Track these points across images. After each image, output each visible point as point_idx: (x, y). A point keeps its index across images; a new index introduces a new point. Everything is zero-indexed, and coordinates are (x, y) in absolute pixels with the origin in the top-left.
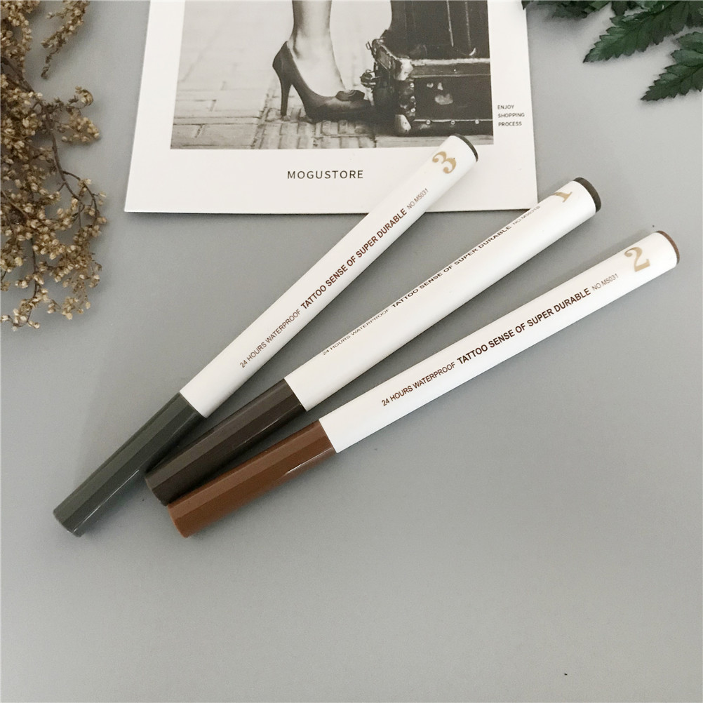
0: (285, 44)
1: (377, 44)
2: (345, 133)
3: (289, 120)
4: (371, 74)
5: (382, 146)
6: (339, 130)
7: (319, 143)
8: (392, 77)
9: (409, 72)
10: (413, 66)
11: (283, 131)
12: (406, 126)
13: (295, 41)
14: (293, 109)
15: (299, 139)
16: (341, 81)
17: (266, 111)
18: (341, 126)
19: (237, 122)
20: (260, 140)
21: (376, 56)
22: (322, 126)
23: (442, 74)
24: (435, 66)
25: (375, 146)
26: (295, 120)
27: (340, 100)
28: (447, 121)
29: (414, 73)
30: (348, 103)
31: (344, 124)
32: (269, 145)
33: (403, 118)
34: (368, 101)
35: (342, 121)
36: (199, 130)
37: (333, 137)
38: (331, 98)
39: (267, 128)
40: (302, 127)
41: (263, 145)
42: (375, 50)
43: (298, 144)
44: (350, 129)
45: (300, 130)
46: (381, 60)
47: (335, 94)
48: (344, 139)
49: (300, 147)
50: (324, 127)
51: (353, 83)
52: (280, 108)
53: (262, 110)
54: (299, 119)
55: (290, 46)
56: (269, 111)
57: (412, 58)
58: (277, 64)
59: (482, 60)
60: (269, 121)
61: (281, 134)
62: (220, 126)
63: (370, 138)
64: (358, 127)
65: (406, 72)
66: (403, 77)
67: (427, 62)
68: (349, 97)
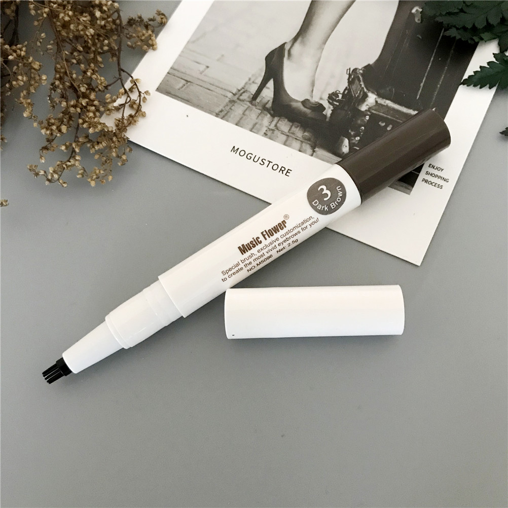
0: (284, 44)
1: (357, 73)
2: (293, 134)
3: (256, 106)
4: (339, 95)
5: (317, 157)
6: (290, 130)
7: (270, 134)
8: (354, 104)
9: (370, 105)
10: (376, 102)
11: (247, 113)
12: (345, 149)
13: (293, 45)
14: (264, 98)
15: (256, 124)
16: (313, 90)
17: (243, 91)
18: (293, 127)
19: (215, 90)
20: (226, 112)
21: (350, 82)
22: (279, 121)
23: (397, 118)
24: (394, 109)
25: (312, 155)
26: (261, 108)
27: (304, 106)
29: (374, 108)
30: (308, 111)
31: (297, 127)
32: (230, 119)
33: (346, 141)
34: (325, 116)
35: (296, 123)
36: (184, 85)
37: (283, 133)
38: (297, 101)
39: (236, 104)
40: (262, 115)
41: (226, 117)
42: (353, 76)
43: (253, 128)
44: (299, 133)
45: (260, 117)
46: (354, 87)
47: (302, 99)
48: (290, 139)
49: (253, 130)
50: (280, 122)
51: (320, 96)
52: (253, 94)
53: (239, 89)
54: (264, 108)
55: (287, 47)
57: (379, 95)
58: (269, 58)
60: (240, 100)
61: (243, 114)
62: (201, 88)
63: (312, 147)
64: (306, 134)
65: (367, 105)
66: (364, 108)
67: (389, 103)
68: (312, 107)
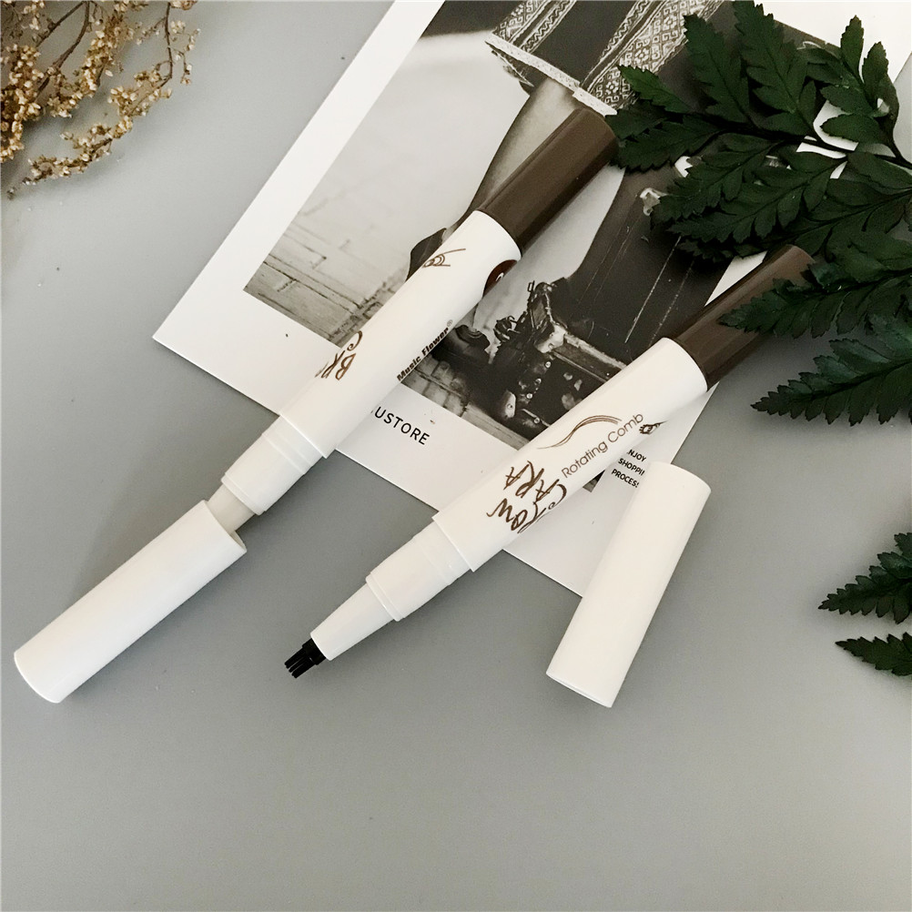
0: (442, 231)
5: (468, 419)
6: (434, 372)
10: (565, 341)
12: (510, 412)
16: (475, 314)
17: (372, 303)
18: (439, 368)
19: (332, 298)
20: (344, 334)
25: (461, 415)
27: (459, 336)
30: (464, 345)
31: (444, 369)
33: (513, 399)
34: (488, 355)
36: (287, 285)
37: (423, 375)
39: (360, 324)
41: (342, 342)
48: (432, 386)
53: (368, 299)
55: (445, 236)
56: (374, 305)
58: (417, 252)
60: (367, 318)
62: (312, 292)
63: (462, 402)
64: (457, 381)
65: (551, 344)
66: (545, 348)
67: (583, 345)
68: (471, 338)
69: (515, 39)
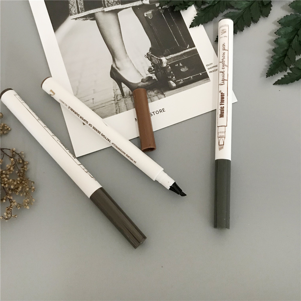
0: (112, 66)
1: (149, 55)
3: (127, 97)
4: (151, 68)
5: (168, 96)
6: (148, 95)
8: (160, 66)
10: (167, 59)
11: (126, 103)
12: (174, 85)
14: (126, 92)
15: (134, 104)
16: (141, 74)
17: (116, 96)
19: (106, 105)
20: (119, 109)
21: (151, 60)
23: (179, 59)
24: (175, 57)
25: (165, 97)
27: (144, 82)
28: (189, 77)
29: (168, 62)
33: (171, 82)
34: (155, 79)
35: (148, 91)
38: (140, 83)
39: (119, 103)
41: (121, 111)
42: (149, 57)
44: (152, 93)
45: (133, 100)
46: (153, 61)
47: (140, 81)
48: (152, 98)
51: (146, 74)
52: (121, 94)
54: (131, 96)
55: (114, 66)
56: (117, 96)
57: (165, 56)
58: (112, 76)
59: (193, 48)
62: (100, 109)
63: (162, 94)
64: (155, 91)
66: (165, 65)
67: (171, 56)
68: (146, 80)
69: (77, 13)
